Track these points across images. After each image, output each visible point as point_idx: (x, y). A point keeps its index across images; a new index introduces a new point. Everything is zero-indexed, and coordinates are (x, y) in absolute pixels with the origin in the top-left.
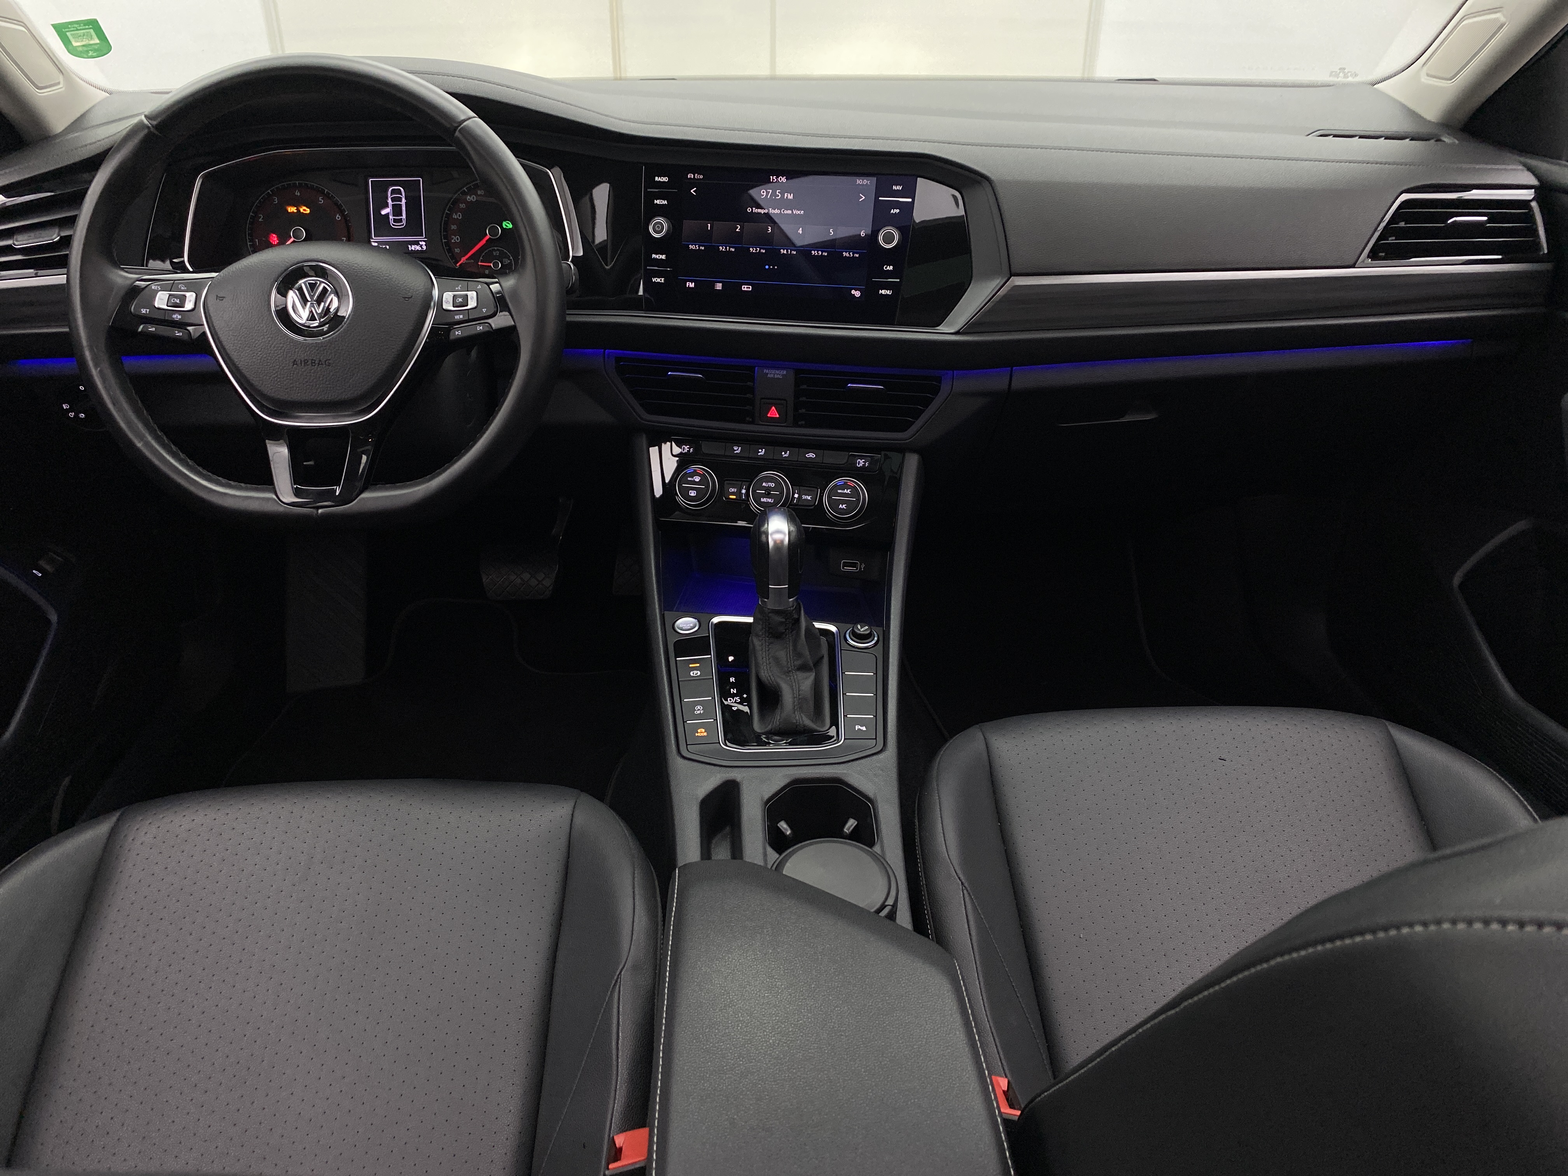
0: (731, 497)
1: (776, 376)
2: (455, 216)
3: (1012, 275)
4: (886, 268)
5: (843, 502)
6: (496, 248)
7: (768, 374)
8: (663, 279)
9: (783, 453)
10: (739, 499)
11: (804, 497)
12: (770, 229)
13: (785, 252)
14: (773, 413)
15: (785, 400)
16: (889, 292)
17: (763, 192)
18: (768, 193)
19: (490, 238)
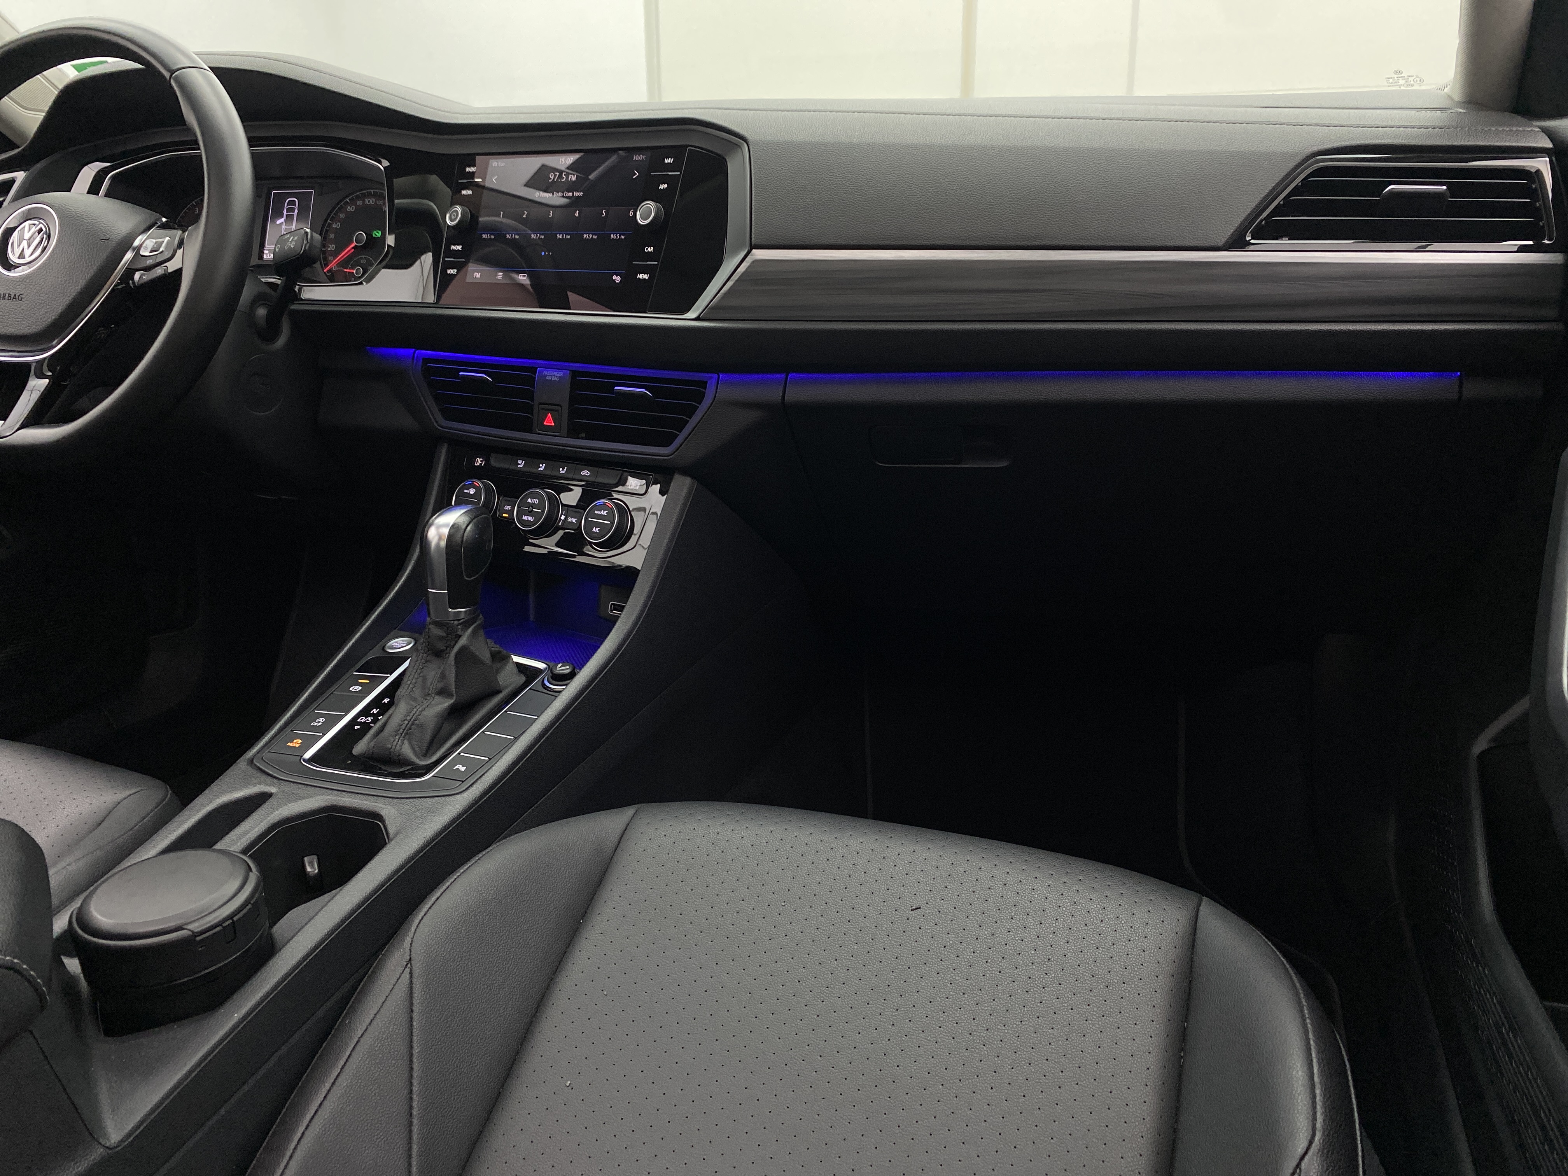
0: (504, 515)
1: (554, 378)
2: (334, 226)
3: (752, 247)
4: (647, 249)
5: (597, 525)
6: (363, 256)
7: (546, 375)
8: (455, 270)
9: (561, 469)
10: (511, 517)
11: (570, 519)
12: (551, 214)
13: (561, 237)
14: (549, 421)
15: (560, 406)
16: (646, 277)
17: (552, 175)
18: (555, 175)
19: (356, 245)
